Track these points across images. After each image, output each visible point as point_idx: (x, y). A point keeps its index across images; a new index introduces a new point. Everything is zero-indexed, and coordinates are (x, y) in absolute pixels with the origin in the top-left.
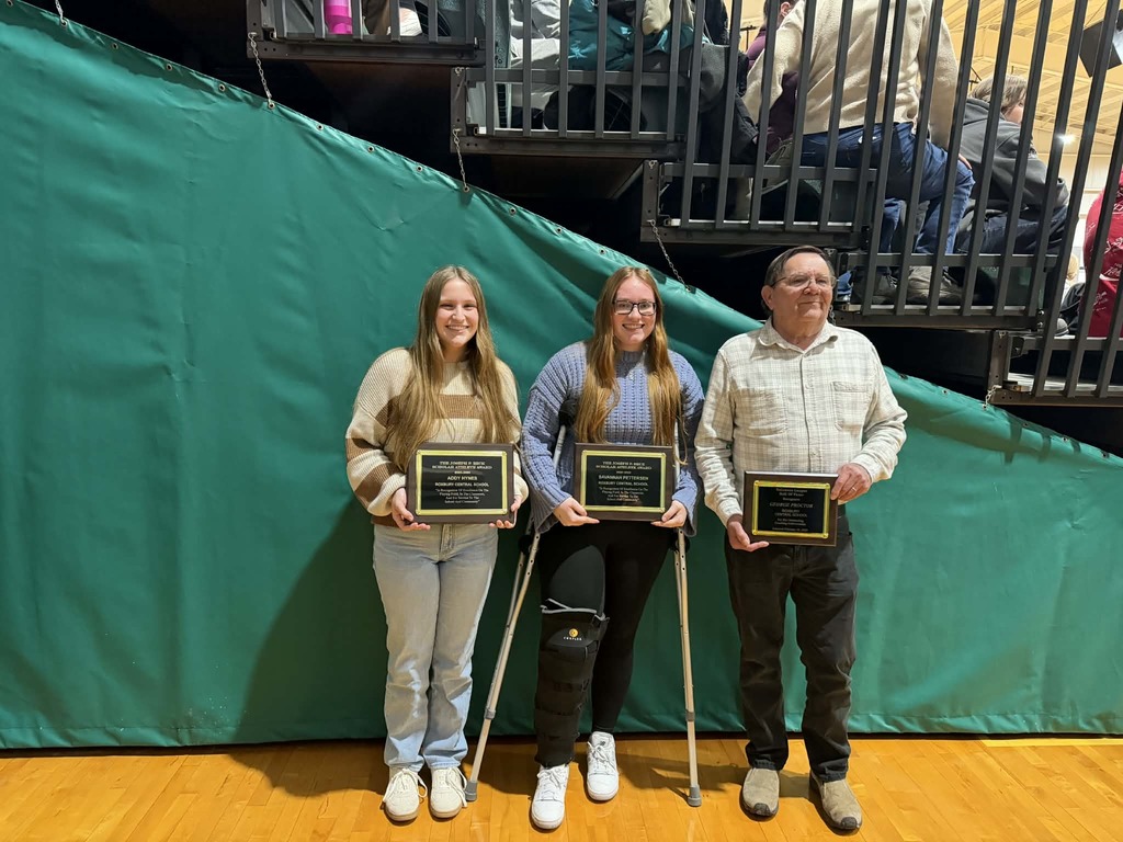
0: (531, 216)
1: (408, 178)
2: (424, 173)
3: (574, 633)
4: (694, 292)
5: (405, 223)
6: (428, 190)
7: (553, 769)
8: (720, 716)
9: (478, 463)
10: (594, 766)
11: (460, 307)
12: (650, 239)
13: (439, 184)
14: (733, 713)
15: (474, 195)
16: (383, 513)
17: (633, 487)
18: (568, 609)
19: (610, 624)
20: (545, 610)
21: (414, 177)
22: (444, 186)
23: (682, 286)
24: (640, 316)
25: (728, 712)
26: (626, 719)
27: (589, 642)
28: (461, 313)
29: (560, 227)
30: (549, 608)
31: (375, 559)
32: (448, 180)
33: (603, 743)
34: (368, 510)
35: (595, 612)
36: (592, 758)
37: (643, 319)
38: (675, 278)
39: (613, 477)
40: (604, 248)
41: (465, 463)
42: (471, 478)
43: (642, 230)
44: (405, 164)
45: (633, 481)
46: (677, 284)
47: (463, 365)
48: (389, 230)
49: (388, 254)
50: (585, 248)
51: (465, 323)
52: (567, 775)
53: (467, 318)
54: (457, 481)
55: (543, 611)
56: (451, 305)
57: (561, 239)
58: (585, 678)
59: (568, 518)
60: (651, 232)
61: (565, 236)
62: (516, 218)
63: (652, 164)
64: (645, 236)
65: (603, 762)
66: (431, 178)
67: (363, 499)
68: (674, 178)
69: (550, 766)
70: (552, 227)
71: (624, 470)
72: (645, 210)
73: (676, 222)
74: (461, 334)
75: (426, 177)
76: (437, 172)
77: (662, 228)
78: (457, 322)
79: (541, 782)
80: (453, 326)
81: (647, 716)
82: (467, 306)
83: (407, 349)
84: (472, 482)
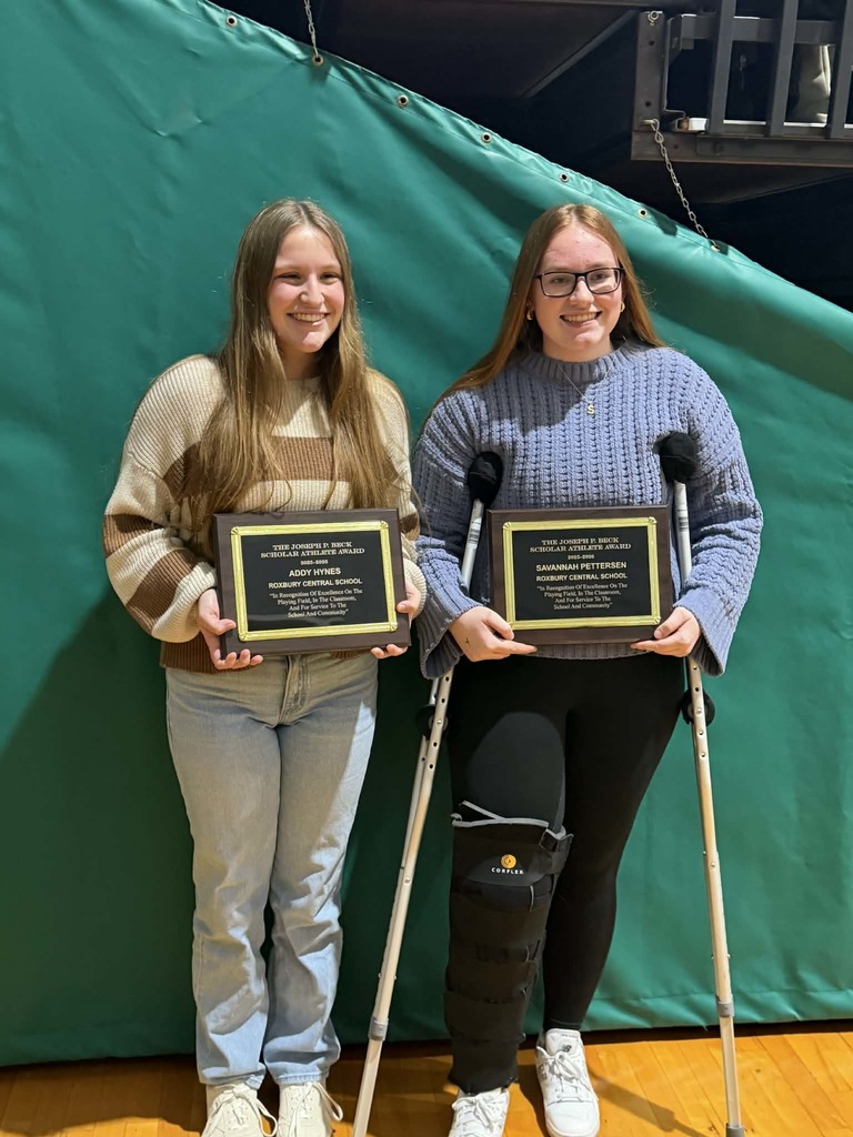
0: (436, 111)
1: (209, 38)
2: (240, 29)
3: (510, 861)
4: (725, 252)
5: (205, 123)
6: (250, 61)
7: (480, 1097)
8: (757, 997)
9: (339, 545)
10: (554, 1090)
11: (313, 278)
12: (649, 154)
13: (269, 51)
14: (779, 990)
15: (333, 71)
16: (181, 636)
17: (600, 582)
18: (498, 819)
19: (574, 845)
20: (458, 822)
21: (222, 37)
22: (276, 54)
23: (705, 241)
24: (591, 298)
25: (772, 990)
26: (601, 1010)
27: (536, 877)
28: (318, 291)
29: (488, 132)
30: (465, 819)
31: (171, 724)
32: (286, 43)
33: (567, 1049)
34: (155, 634)
35: (546, 824)
36: (549, 1075)
37: (597, 302)
38: (691, 227)
39: (563, 567)
40: (568, 172)
41: (318, 546)
42: (330, 572)
43: (635, 138)
44: (203, 10)
45: (598, 572)
46: (695, 237)
47: (313, 383)
48: (174, 137)
49: (174, 181)
50: (534, 171)
51: (324, 309)
52: (504, 1107)
53: (328, 300)
54: (307, 578)
55: (455, 823)
56: (296, 276)
57: (491, 154)
58: (533, 939)
59: (481, 644)
60: (651, 144)
61: (498, 148)
62: (408, 114)
63: (653, 17)
64: (640, 149)
65: (570, 1080)
66: (251, 39)
67: (141, 616)
68: (696, 41)
69: (475, 1092)
70: (477, 132)
71: (582, 553)
72: (640, 101)
73: (698, 124)
74: (316, 329)
75: (244, 37)
76: (264, 29)
77: (669, 136)
78: (311, 308)
79: (459, 1118)
80: (301, 313)
81: (634, 1003)
82: (325, 276)
83: (210, 356)
84: (332, 578)
